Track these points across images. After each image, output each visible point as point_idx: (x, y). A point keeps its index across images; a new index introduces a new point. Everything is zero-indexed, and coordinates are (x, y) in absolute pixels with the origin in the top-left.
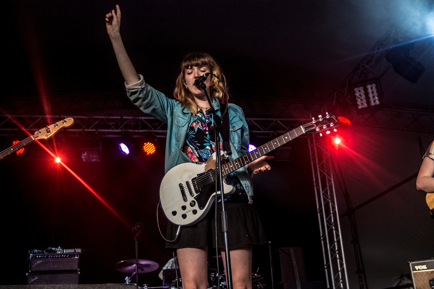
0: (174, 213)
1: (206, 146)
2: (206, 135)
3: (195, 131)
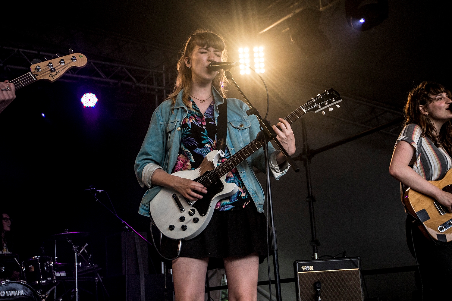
0: (172, 228)
1: (205, 144)
2: (203, 130)
3: (189, 127)
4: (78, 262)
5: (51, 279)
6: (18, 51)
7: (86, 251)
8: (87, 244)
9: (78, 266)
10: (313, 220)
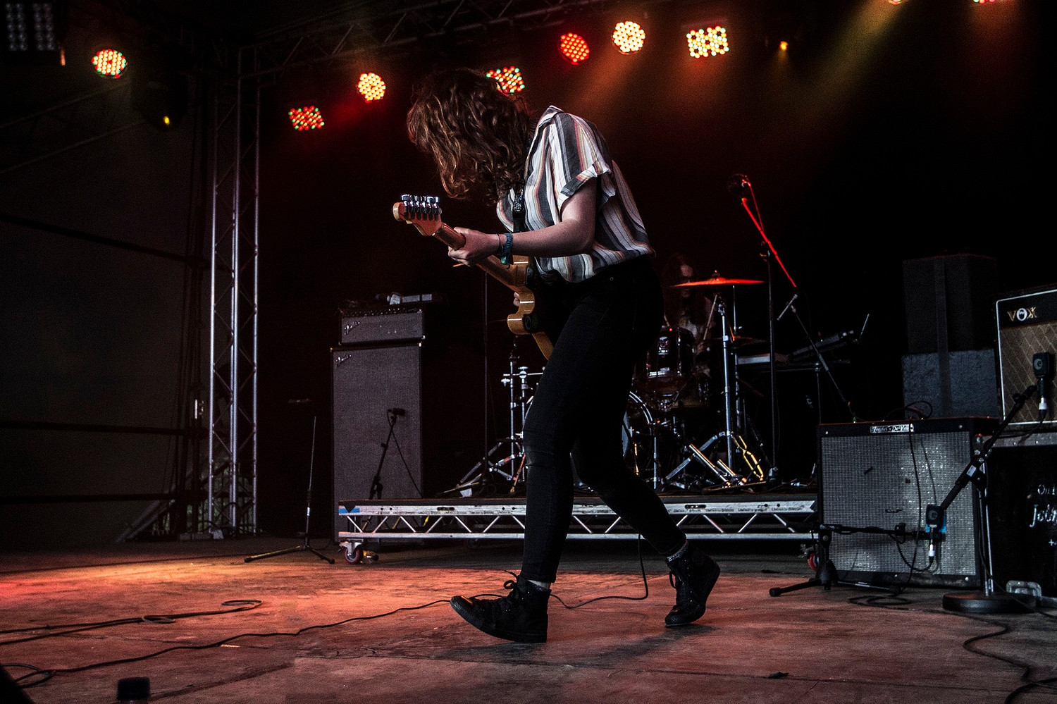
7: (794, 310)
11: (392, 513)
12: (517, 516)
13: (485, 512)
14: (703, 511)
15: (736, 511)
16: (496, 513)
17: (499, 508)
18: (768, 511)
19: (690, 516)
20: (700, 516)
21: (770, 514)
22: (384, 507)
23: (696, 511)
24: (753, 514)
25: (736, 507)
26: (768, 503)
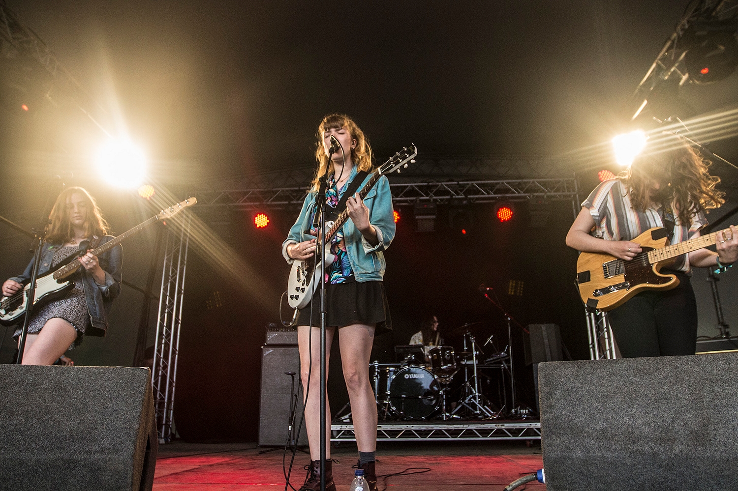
4: (476, 351)
5: (451, 365)
6: (442, 185)
7: (492, 342)
8: (492, 336)
9: (476, 354)
10: (717, 301)
11: (347, 429)
12: (414, 430)
13: (398, 428)
14: (503, 427)
15: (518, 427)
16: (403, 429)
17: (405, 426)
18: (531, 427)
19: (497, 429)
20: (501, 429)
21: (532, 429)
22: (342, 426)
23: (500, 427)
24: (524, 429)
25: (518, 425)
26: (532, 424)
